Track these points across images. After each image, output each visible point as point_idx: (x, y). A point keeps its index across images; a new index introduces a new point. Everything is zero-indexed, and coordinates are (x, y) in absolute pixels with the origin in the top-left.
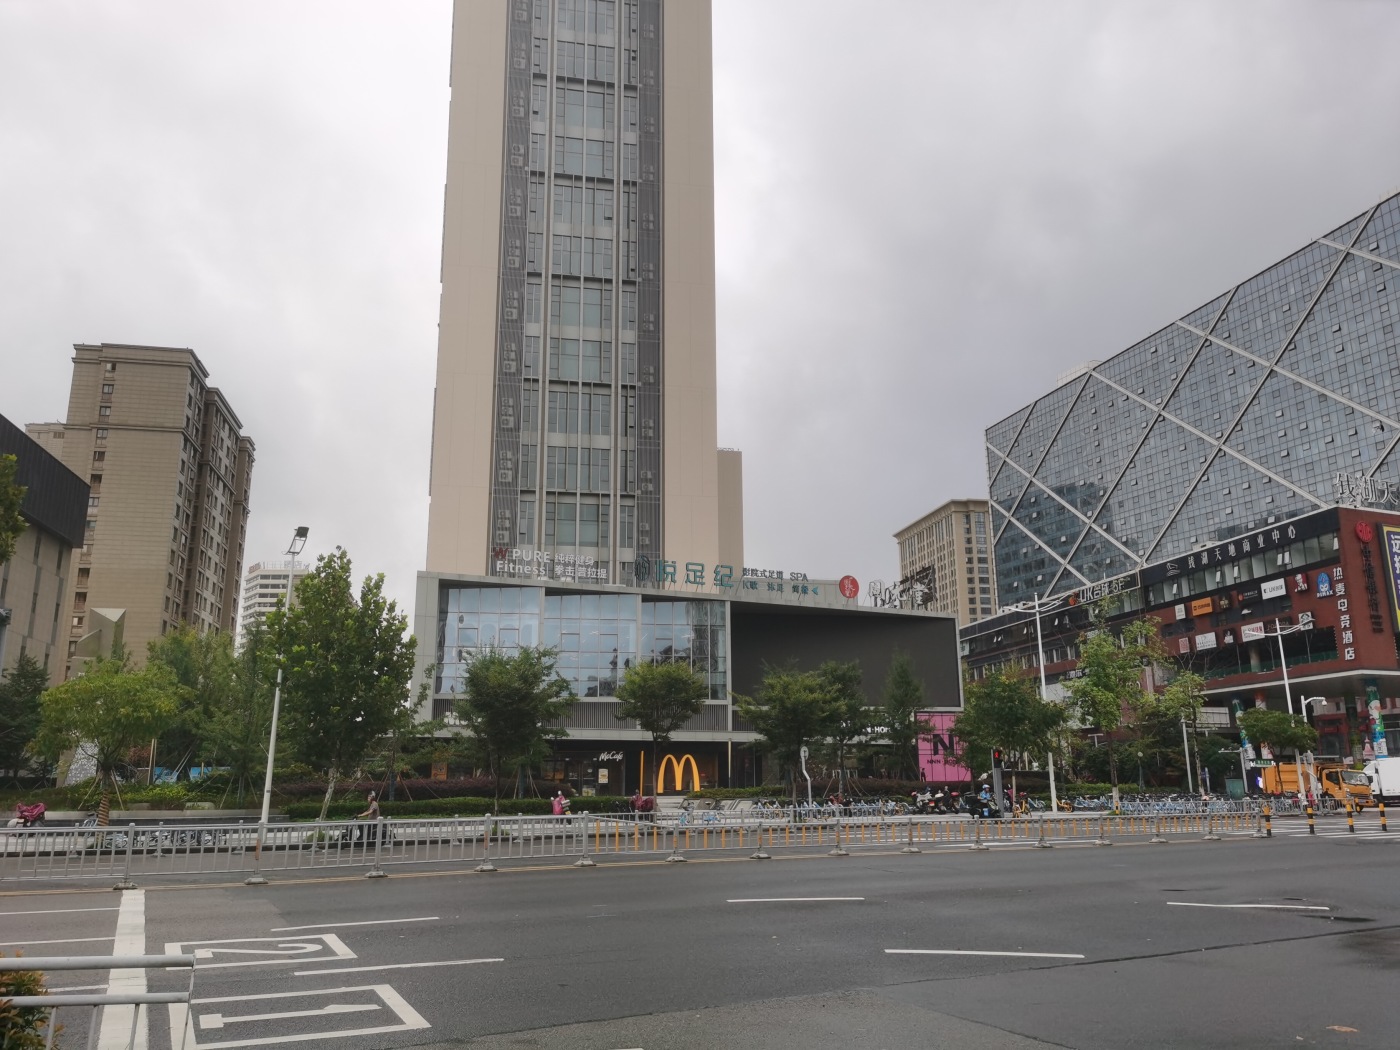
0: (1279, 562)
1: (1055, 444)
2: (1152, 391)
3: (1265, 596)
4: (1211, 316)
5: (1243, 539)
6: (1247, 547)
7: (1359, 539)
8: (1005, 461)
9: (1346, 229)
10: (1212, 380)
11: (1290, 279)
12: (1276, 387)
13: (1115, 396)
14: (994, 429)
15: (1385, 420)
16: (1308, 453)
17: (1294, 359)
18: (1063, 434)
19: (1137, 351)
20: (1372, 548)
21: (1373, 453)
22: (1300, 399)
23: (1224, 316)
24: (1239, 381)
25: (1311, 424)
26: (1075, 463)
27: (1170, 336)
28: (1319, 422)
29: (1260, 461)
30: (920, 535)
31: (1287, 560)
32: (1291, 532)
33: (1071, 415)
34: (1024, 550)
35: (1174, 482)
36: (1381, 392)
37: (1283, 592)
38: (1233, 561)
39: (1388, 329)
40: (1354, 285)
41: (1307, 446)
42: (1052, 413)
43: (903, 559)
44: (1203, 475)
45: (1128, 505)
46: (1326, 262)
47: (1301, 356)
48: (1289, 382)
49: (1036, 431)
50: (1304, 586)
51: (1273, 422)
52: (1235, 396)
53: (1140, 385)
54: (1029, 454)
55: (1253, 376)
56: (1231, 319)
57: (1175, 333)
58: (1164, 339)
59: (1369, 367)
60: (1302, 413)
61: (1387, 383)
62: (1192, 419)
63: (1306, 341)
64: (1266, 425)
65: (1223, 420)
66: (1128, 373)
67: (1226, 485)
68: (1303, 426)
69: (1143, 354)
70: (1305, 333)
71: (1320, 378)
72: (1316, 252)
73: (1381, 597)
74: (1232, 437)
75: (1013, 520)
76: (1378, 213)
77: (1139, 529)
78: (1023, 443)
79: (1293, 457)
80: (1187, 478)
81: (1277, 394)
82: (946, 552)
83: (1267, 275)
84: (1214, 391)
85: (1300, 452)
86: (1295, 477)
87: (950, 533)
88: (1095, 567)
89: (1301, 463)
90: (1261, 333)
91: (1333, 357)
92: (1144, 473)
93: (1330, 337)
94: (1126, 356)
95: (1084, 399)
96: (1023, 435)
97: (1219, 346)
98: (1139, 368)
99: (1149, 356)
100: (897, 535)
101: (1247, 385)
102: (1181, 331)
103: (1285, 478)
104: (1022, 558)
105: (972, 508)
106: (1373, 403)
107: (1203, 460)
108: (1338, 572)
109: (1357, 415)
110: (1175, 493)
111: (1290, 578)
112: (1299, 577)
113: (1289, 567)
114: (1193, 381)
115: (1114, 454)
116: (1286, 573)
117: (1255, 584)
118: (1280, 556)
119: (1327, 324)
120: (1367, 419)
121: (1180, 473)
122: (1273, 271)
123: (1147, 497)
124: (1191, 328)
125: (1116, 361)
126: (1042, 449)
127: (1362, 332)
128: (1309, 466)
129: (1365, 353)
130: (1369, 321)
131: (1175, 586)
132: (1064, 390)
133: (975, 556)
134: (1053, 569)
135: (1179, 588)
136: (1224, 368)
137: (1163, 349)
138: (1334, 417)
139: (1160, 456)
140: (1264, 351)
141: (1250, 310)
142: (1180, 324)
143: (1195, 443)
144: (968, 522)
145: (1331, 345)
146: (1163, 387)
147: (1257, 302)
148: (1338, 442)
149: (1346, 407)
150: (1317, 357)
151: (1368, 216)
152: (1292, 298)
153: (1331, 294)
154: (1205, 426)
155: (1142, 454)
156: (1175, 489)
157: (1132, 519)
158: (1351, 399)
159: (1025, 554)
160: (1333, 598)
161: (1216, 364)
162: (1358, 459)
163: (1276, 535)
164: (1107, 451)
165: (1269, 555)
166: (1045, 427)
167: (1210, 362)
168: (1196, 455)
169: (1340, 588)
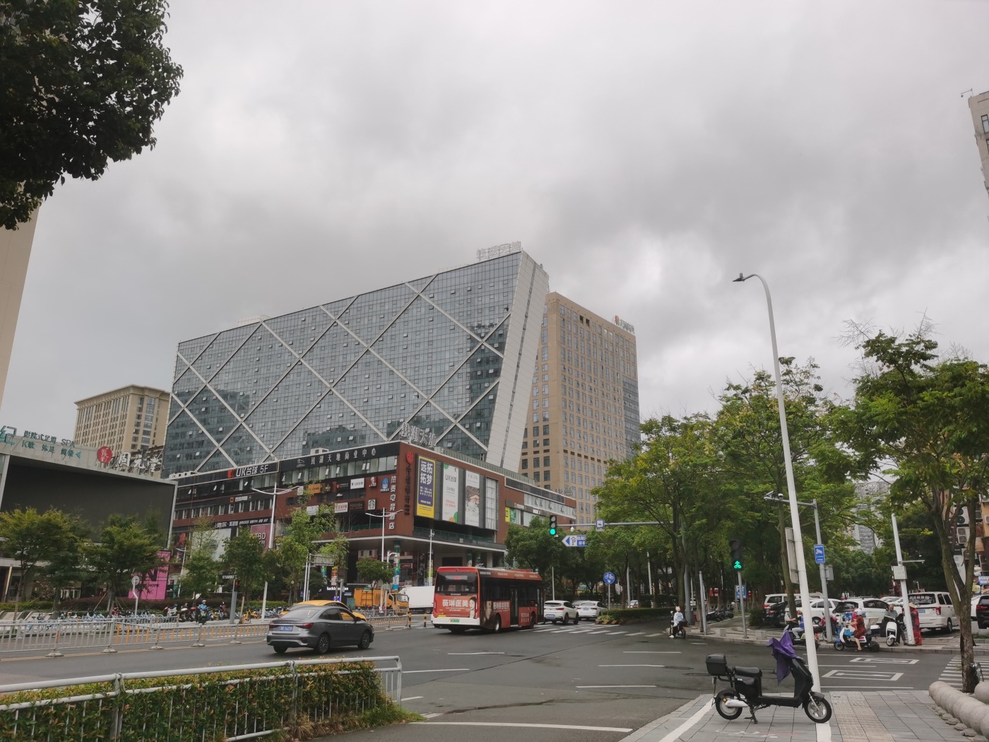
0: (363, 468)
1: (228, 364)
2: (298, 345)
3: (352, 487)
4: (340, 309)
5: (346, 451)
6: (347, 457)
7: (407, 461)
8: (189, 368)
9: (420, 282)
10: (334, 347)
11: (387, 300)
12: (368, 360)
13: (274, 342)
14: (185, 344)
15: (420, 392)
16: (378, 402)
17: (381, 347)
18: (235, 359)
19: (293, 317)
20: (412, 467)
21: (411, 409)
22: (379, 370)
23: (348, 311)
24: (349, 352)
25: (383, 386)
26: (240, 379)
27: (314, 314)
28: (387, 386)
29: (351, 401)
30: (99, 406)
31: (368, 468)
32: (373, 452)
33: (243, 347)
34: (191, 433)
35: (300, 405)
36: (421, 377)
37: (362, 486)
38: (337, 464)
39: (430, 342)
40: (419, 314)
41: (378, 399)
42: (231, 343)
43: (79, 421)
44: (318, 404)
45: (269, 414)
46: (407, 297)
47: (384, 346)
48: (376, 359)
49: (217, 352)
50: (374, 484)
51: (363, 380)
52: (345, 360)
53: (291, 339)
54: (208, 367)
55: (357, 350)
56: (351, 314)
57: (318, 313)
58: (311, 314)
59: (417, 361)
60: (379, 378)
61: (425, 372)
62: (318, 368)
63: (389, 338)
64: (359, 381)
65: (336, 372)
66: (285, 329)
67: (330, 412)
68: (379, 386)
69: (296, 320)
70: (389, 333)
71: (392, 361)
72: (403, 289)
73: (411, 495)
74: (339, 384)
75: (187, 410)
76: (436, 279)
77: (273, 431)
78: (206, 359)
79: (370, 403)
80: (308, 404)
81: (368, 364)
82: (118, 423)
83: (375, 294)
84: (333, 354)
85: (374, 401)
86: (369, 416)
87: (124, 409)
88: (239, 451)
89: (374, 407)
90: (366, 327)
91: (401, 351)
92: (283, 395)
93: (401, 339)
94: (286, 319)
95: (254, 339)
96: (207, 353)
97: (342, 328)
98: (292, 328)
99: (300, 323)
100: (78, 403)
101: (353, 355)
102: (322, 312)
103: (363, 415)
104: (188, 438)
105: (146, 393)
106: (416, 381)
107: (319, 394)
108: (394, 478)
109: (407, 386)
110: (299, 412)
111: (368, 478)
112: (373, 478)
113: (368, 472)
114: (323, 345)
115: (267, 379)
116: (366, 475)
117: (347, 479)
118: (364, 465)
119: (402, 331)
120: (412, 390)
121: (304, 400)
122: (379, 293)
123: (282, 411)
124: (327, 312)
125: (279, 320)
126: (218, 365)
127: (418, 341)
128: (377, 410)
129: (417, 353)
130: (422, 336)
131: (300, 474)
132: (242, 330)
133: (142, 429)
134: (209, 449)
135: (302, 476)
136: (342, 342)
137: (309, 320)
138: (395, 385)
139: (295, 386)
140: (365, 338)
141: (363, 312)
142: (322, 307)
143: (317, 383)
144: (142, 403)
145: (401, 344)
146: (305, 344)
147: (367, 308)
148: (395, 400)
149: (403, 381)
150: (393, 348)
151: (432, 278)
152: (386, 312)
153: (406, 315)
154: (325, 374)
155: (284, 383)
156: (300, 409)
157: (270, 423)
158: (406, 377)
159: (190, 435)
160: (389, 493)
161: (338, 338)
162: (403, 411)
163: (365, 452)
164: (262, 376)
165: (359, 463)
166: (224, 351)
167: (335, 335)
168: (316, 391)
169: (393, 487)
